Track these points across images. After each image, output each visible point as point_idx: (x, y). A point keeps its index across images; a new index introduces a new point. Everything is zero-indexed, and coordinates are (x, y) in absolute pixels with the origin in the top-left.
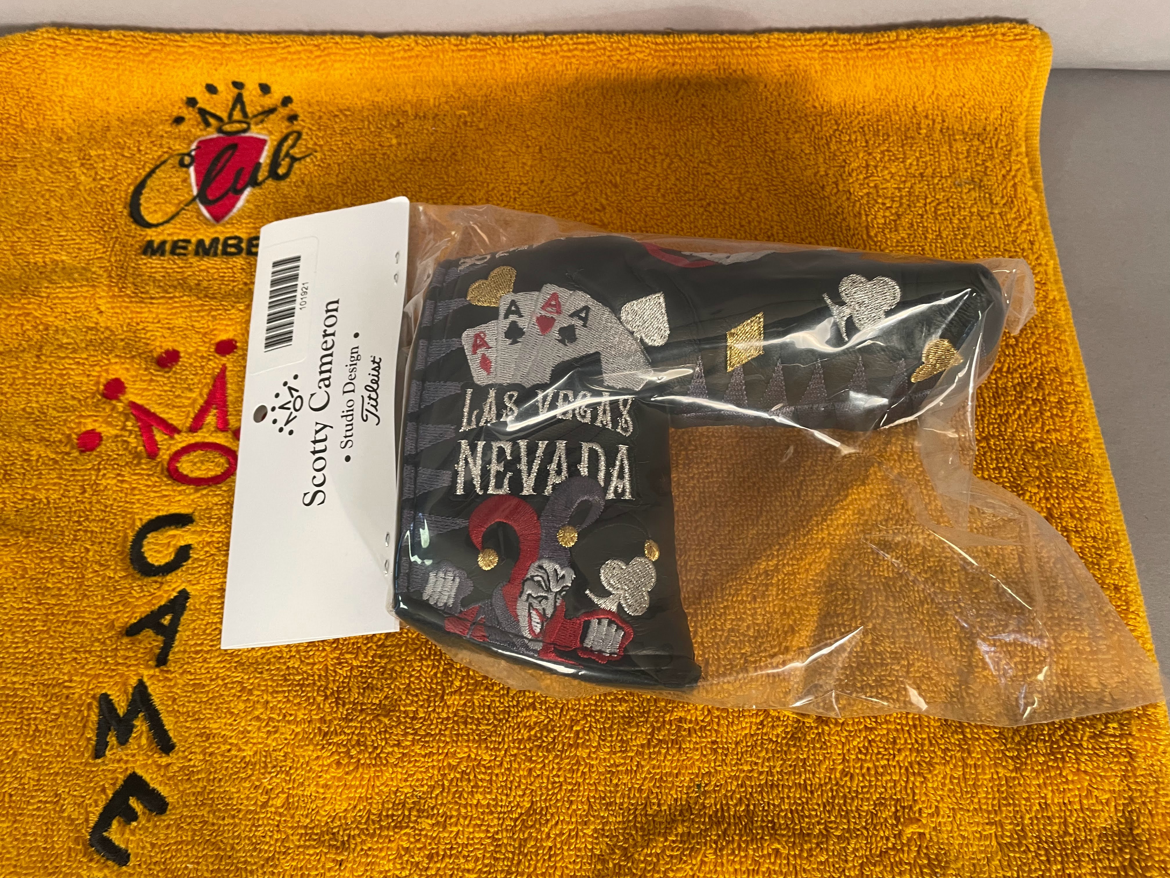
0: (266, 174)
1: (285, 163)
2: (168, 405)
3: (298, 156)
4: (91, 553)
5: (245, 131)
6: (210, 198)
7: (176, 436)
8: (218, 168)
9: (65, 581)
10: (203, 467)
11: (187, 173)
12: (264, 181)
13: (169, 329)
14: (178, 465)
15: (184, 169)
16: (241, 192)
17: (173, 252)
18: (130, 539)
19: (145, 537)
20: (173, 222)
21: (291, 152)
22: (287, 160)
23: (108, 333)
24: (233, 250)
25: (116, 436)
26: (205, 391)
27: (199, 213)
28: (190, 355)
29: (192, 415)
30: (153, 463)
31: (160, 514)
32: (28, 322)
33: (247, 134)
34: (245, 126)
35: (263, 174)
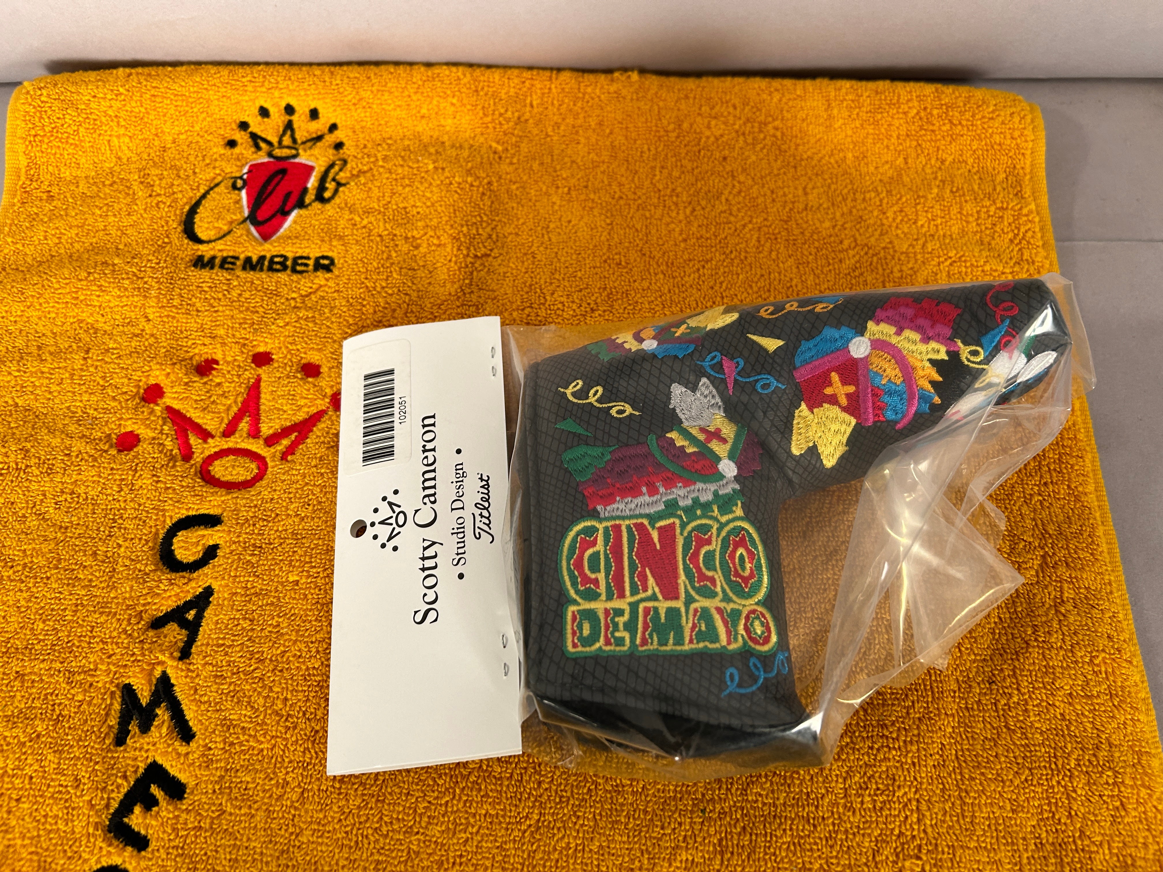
0: (313, 197)
1: (331, 187)
2: (203, 410)
3: (344, 181)
4: (122, 549)
5: (294, 156)
6: (260, 219)
7: (210, 441)
8: (268, 191)
9: (97, 574)
10: (234, 472)
11: (239, 195)
12: (310, 204)
14: (211, 468)
15: (237, 192)
16: (286, 214)
17: (222, 267)
18: (161, 536)
19: (175, 535)
20: (225, 239)
21: (338, 177)
22: (333, 184)
23: (152, 340)
24: (278, 267)
25: (154, 438)
26: (240, 399)
27: (249, 232)
28: (228, 363)
29: (226, 421)
30: (187, 466)
31: (191, 513)
32: (81, 328)
33: (297, 160)
34: (294, 152)
35: (309, 198)
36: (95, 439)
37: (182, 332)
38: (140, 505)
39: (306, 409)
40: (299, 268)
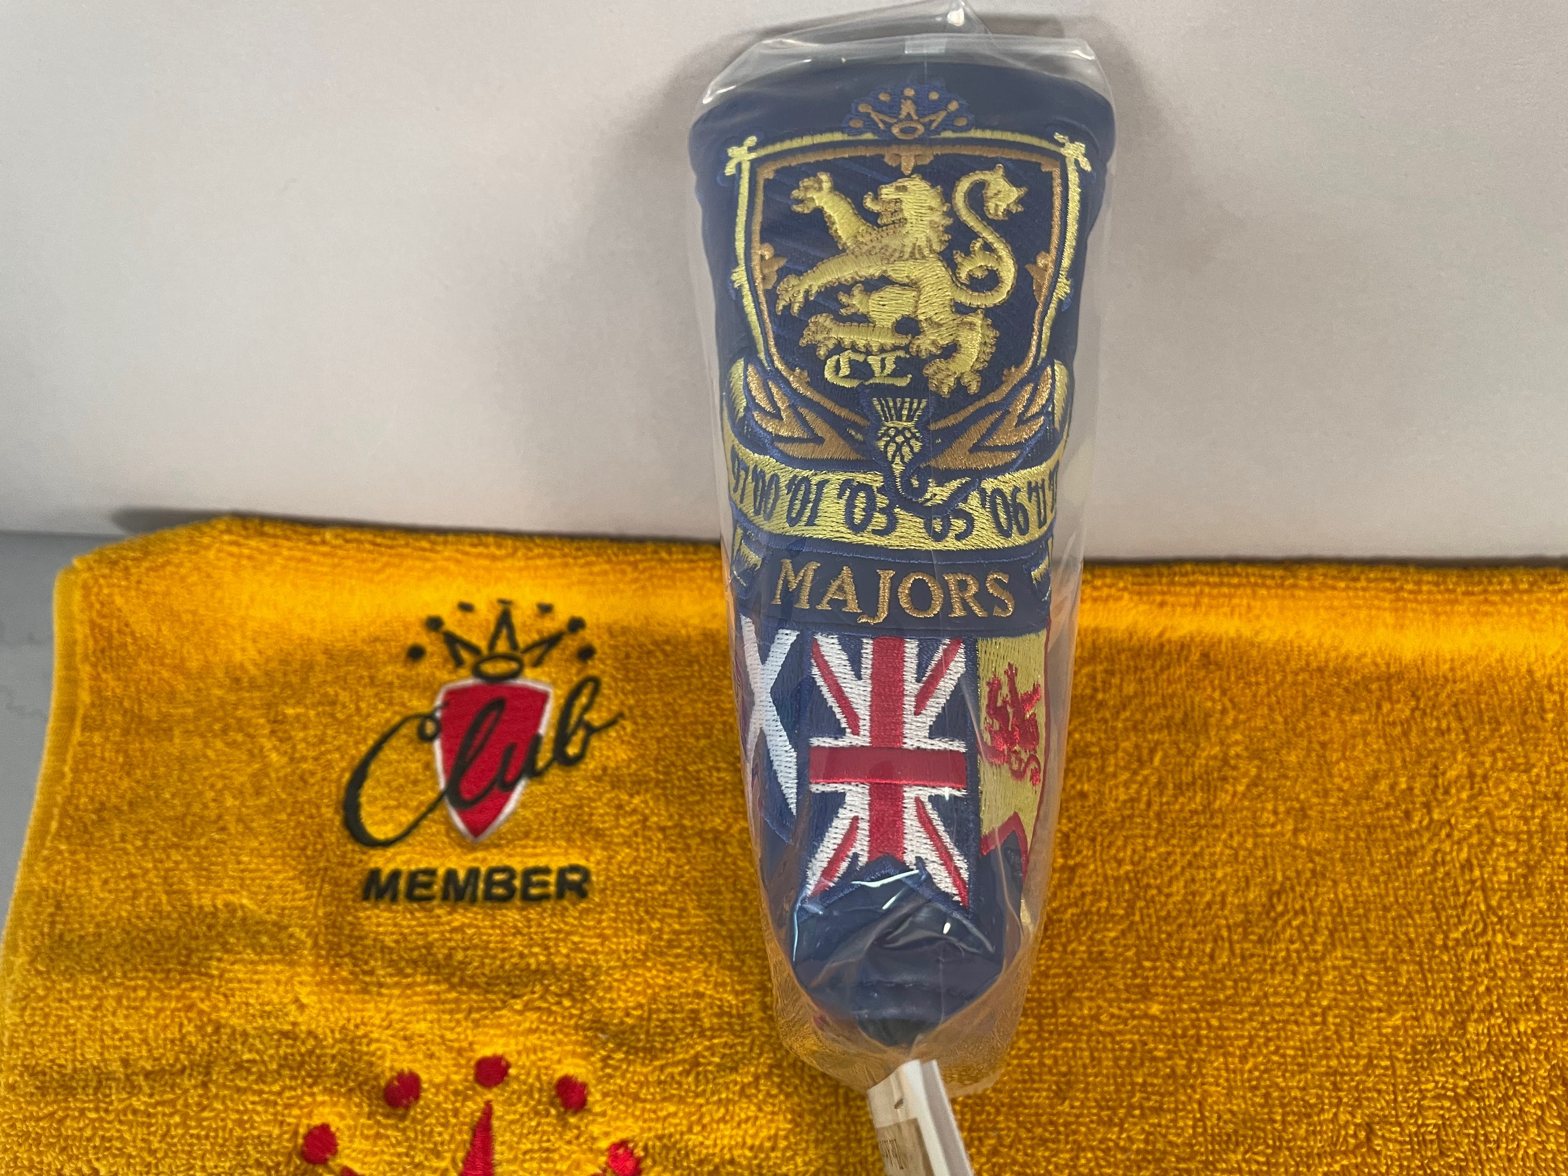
0: (550, 755)
1: (578, 737)
3: (597, 725)
5: (515, 674)
6: (467, 797)
8: (477, 743)
11: (431, 752)
12: (546, 769)
13: (405, 1038)
15: (426, 745)
16: (510, 787)
17: (410, 896)
20: (410, 840)
22: (581, 732)
23: (311, 1042)
26: (461, 1156)
27: (449, 822)
28: (437, 1086)
32: (190, 1020)
33: (519, 682)
34: (514, 666)
35: (545, 755)
37: (357, 1026)
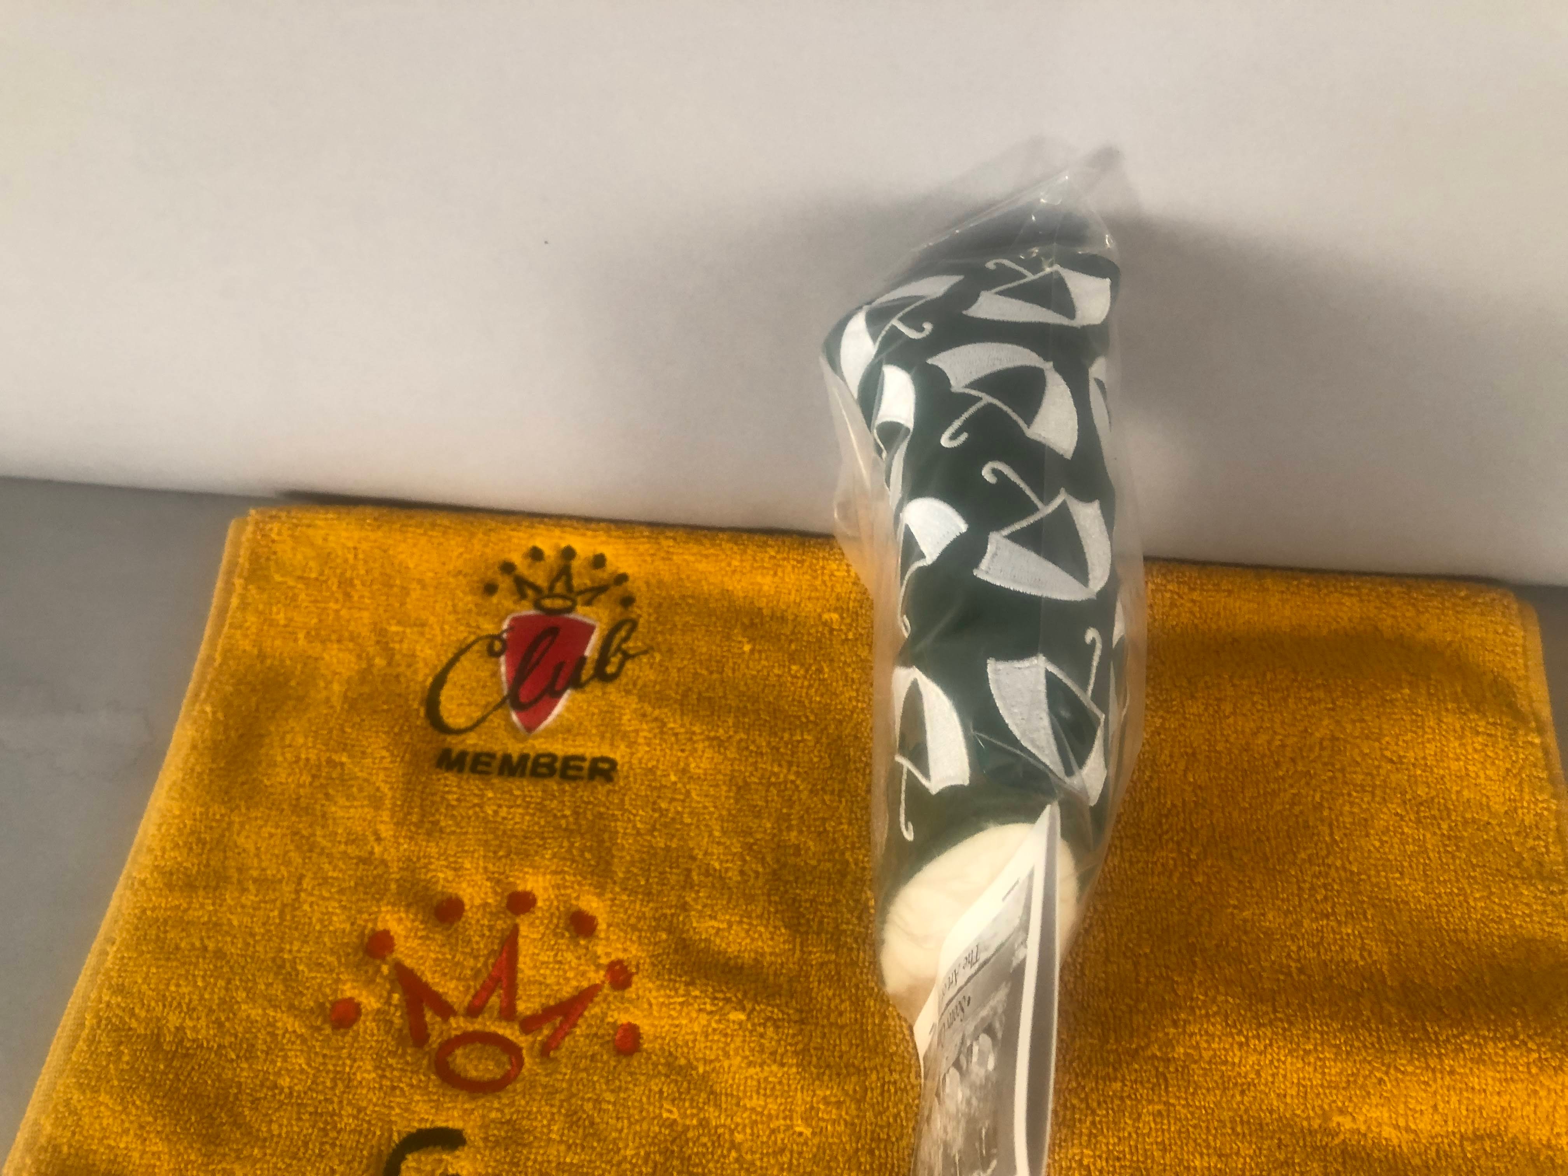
0: (591, 672)
1: (615, 660)
2: (445, 975)
3: (632, 652)
5: (569, 610)
6: (524, 701)
7: (452, 1021)
8: (535, 658)
10: (481, 1067)
11: (498, 664)
12: (587, 682)
13: (455, 869)
14: (450, 1059)
15: (494, 659)
16: (558, 695)
17: (473, 769)
18: (385, 1160)
19: (403, 1158)
20: (478, 730)
21: (624, 646)
22: (619, 656)
23: (382, 868)
24: (544, 770)
25: (378, 1011)
26: (491, 961)
27: (508, 718)
28: (477, 908)
29: (472, 991)
30: (420, 1055)
31: (423, 1126)
33: (572, 616)
34: (568, 603)
35: (588, 671)
36: (304, 1011)
38: (359, 1111)
39: (574, 983)
40: (571, 773)
